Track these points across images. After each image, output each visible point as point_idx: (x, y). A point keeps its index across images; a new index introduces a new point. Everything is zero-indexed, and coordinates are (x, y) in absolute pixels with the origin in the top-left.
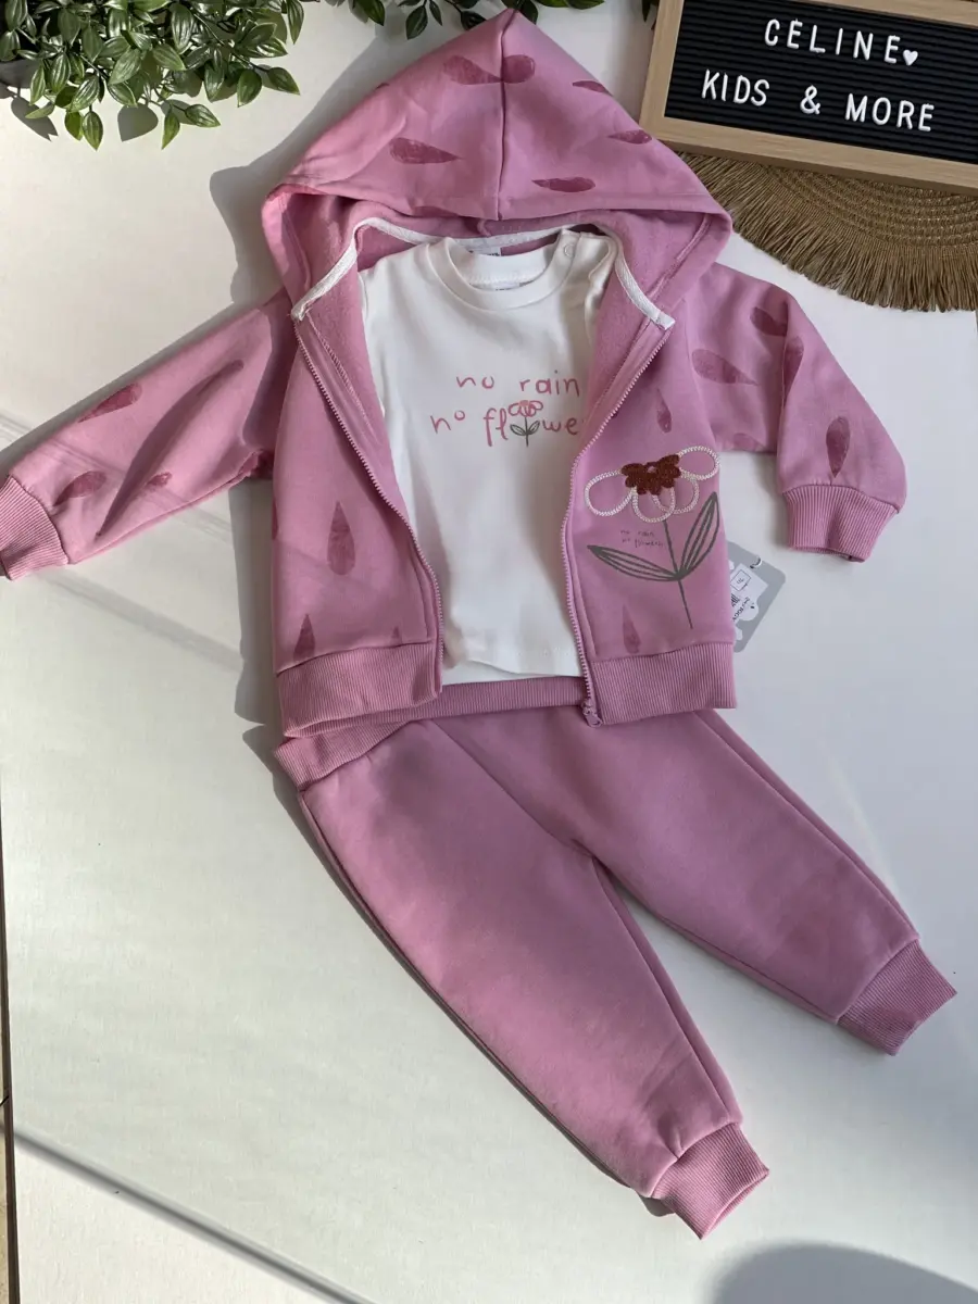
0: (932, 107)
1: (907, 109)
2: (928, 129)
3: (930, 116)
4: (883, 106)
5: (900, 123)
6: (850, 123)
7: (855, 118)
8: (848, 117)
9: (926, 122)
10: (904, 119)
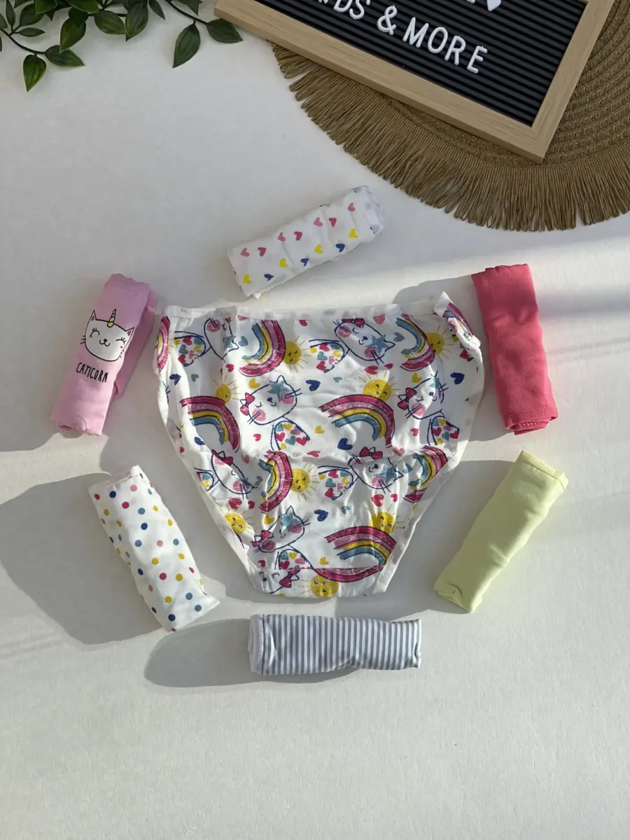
0: (485, 50)
1: (458, 45)
2: (476, 70)
3: (481, 59)
4: (439, 37)
5: (447, 57)
6: (406, 45)
7: (412, 41)
8: (405, 38)
9: (476, 63)
10: (453, 54)
